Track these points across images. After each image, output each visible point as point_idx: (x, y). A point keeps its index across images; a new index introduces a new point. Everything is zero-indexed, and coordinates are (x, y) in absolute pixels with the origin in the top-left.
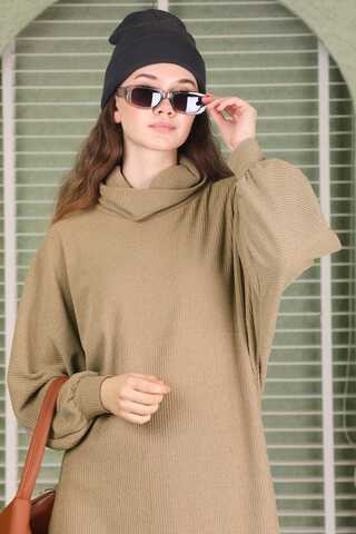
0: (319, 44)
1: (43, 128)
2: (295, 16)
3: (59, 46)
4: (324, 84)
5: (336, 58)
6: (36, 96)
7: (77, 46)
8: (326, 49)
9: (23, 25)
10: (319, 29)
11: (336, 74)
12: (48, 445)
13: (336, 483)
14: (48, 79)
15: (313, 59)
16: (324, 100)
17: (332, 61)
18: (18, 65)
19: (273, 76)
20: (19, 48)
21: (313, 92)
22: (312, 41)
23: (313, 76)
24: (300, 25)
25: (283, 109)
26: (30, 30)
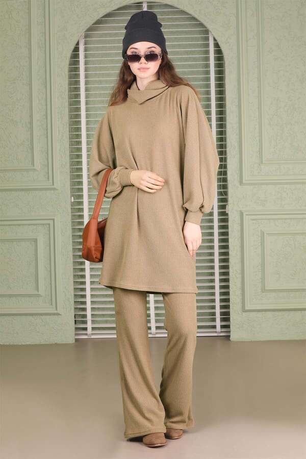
0: (210, 33)
1: (96, 69)
2: (199, 21)
3: (101, 36)
4: (212, 49)
5: (216, 39)
6: (93, 55)
7: (110, 35)
8: (212, 35)
9: (87, 28)
10: (209, 26)
11: (217, 45)
12: (104, 196)
13: (218, 212)
14: (97, 49)
15: (207, 39)
16: (212, 55)
17: (215, 40)
18: (85, 44)
19: (191, 46)
20: (86, 36)
21: (207, 52)
22: (207, 32)
23: (207, 45)
24: (202, 25)
25: (195, 59)
26: (90, 29)
